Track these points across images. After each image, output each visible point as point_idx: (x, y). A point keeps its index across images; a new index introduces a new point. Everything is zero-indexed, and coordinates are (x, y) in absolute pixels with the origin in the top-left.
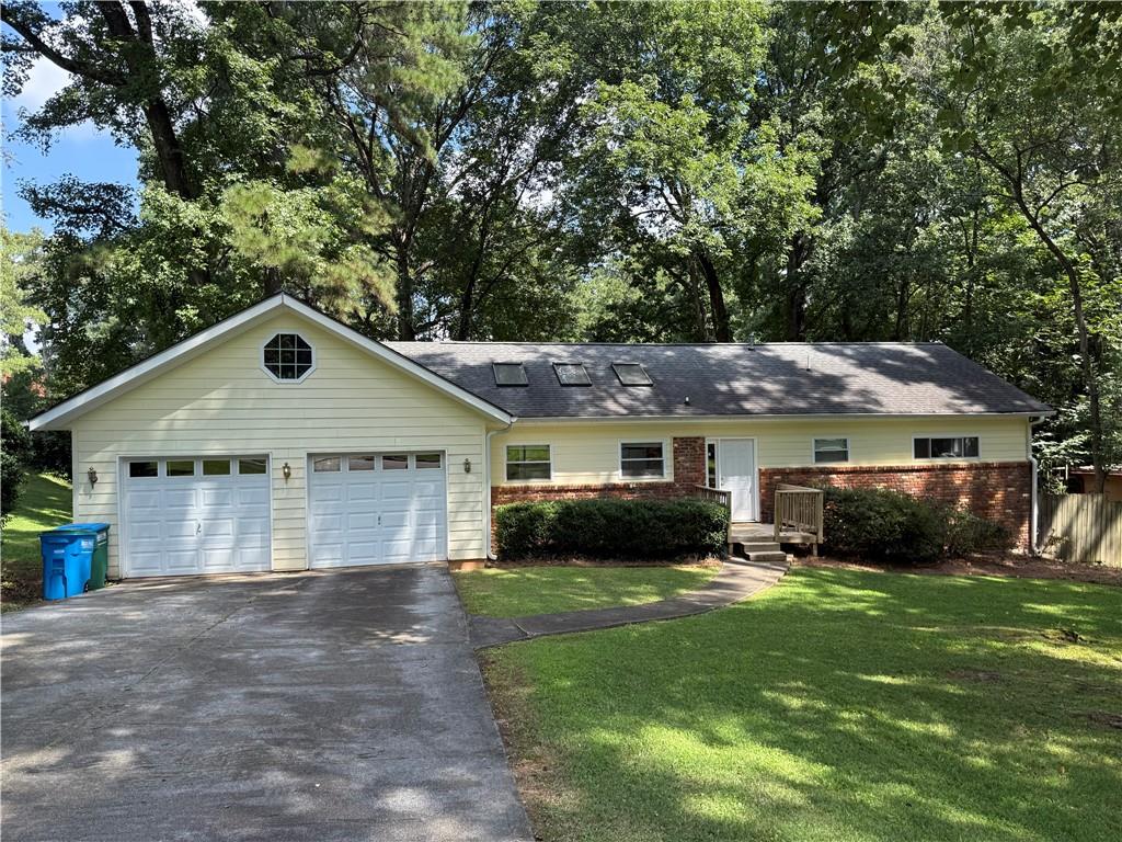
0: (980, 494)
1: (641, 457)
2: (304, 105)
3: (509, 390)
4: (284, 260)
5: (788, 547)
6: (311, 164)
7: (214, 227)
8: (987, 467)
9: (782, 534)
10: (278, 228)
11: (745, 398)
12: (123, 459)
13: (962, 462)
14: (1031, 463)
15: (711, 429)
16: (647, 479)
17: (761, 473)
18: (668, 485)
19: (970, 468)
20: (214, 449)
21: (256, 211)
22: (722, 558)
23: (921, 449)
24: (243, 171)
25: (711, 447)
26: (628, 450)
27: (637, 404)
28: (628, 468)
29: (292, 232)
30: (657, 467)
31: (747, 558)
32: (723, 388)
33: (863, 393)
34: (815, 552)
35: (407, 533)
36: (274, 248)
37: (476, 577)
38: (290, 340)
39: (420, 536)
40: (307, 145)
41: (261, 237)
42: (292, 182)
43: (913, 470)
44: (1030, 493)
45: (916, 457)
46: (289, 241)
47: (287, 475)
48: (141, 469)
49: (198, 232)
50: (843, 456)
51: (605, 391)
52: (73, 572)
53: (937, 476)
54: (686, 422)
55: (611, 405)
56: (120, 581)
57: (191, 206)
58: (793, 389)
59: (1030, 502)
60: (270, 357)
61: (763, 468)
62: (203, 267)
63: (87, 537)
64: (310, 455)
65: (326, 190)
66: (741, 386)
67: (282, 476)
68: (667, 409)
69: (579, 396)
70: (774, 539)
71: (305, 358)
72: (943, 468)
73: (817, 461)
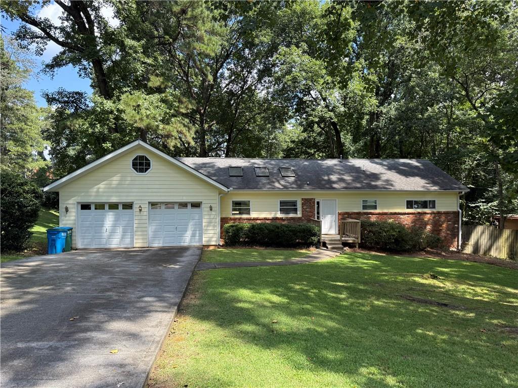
0: (436, 225)
1: (287, 206)
2: (156, 59)
3: (235, 178)
4: (145, 124)
5: (345, 244)
6: (158, 84)
7: (118, 110)
8: (439, 213)
9: (343, 239)
10: (143, 111)
11: (334, 182)
12: (78, 203)
13: (428, 211)
14: (459, 212)
15: (318, 195)
16: (291, 215)
17: (339, 214)
18: (299, 218)
19: (431, 214)
20: (114, 200)
21: (134, 104)
22: (317, 248)
23: (410, 204)
24: (130, 87)
25: (318, 203)
26: (282, 203)
27: (288, 184)
28: (282, 210)
29: (148, 112)
30: (295, 211)
31: (327, 248)
32: (326, 178)
33: (387, 181)
34: (357, 246)
35: (189, 234)
36: (141, 119)
37: (214, 252)
38: (142, 158)
39: (193, 235)
40: (157, 75)
41: (136, 115)
42: (151, 91)
43: (405, 214)
44: (458, 225)
45: (408, 208)
46: (147, 116)
47: (140, 210)
48: (85, 207)
49: (112, 112)
50: (375, 207)
51: (276, 179)
52: (59, 245)
53: (416, 217)
54: (309, 192)
55: (277, 185)
56: (76, 249)
57: (109, 102)
58: (356, 179)
59: (458, 228)
60: (134, 165)
61: (340, 212)
62: (113, 126)
63: (64, 231)
64: (149, 203)
65: (163, 95)
66: (334, 178)
67: (139, 210)
68: (300, 187)
69: (264, 180)
70: (339, 240)
71: (148, 165)
72: (419, 213)
73: (363, 209)
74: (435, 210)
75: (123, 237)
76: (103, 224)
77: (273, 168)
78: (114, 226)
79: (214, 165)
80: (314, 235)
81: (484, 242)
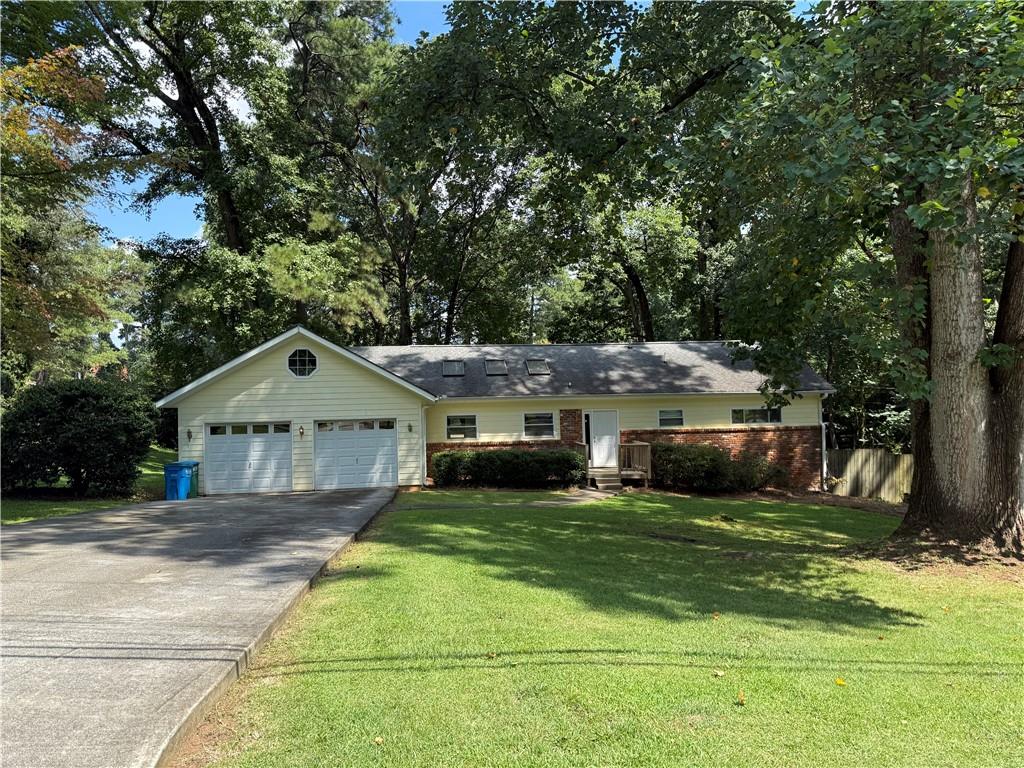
0: (785, 449)
1: (537, 423)
3: (451, 379)
5: (627, 482)
6: (325, 225)
8: (787, 429)
9: (624, 473)
11: (613, 383)
12: (207, 424)
13: (769, 426)
14: (821, 427)
15: (586, 404)
17: (622, 434)
18: (557, 442)
19: (774, 431)
23: (738, 416)
25: (587, 417)
26: (529, 418)
27: (538, 387)
28: (527, 429)
30: (550, 430)
31: (597, 487)
32: (602, 375)
33: (702, 379)
34: (646, 485)
35: (378, 467)
37: (415, 494)
38: (303, 353)
43: (730, 432)
44: (821, 448)
45: (734, 422)
47: (302, 433)
48: (215, 430)
50: (680, 422)
53: (748, 436)
55: (520, 388)
57: (245, 259)
59: (821, 454)
60: (292, 363)
61: (623, 430)
64: (315, 421)
65: (334, 245)
67: (298, 433)
68: (557, 391)
69: (500, 382)
70: (617, 476)
71: (313, 362)
72: (753, 430)
73: (661, 425)
74: (781, 425)
75: (277, 476)
76: (246, 456)
77: (517, 361)
78: (264, 459)
79: (420, 358)
80: (575, 467)
81: (869, 475)
